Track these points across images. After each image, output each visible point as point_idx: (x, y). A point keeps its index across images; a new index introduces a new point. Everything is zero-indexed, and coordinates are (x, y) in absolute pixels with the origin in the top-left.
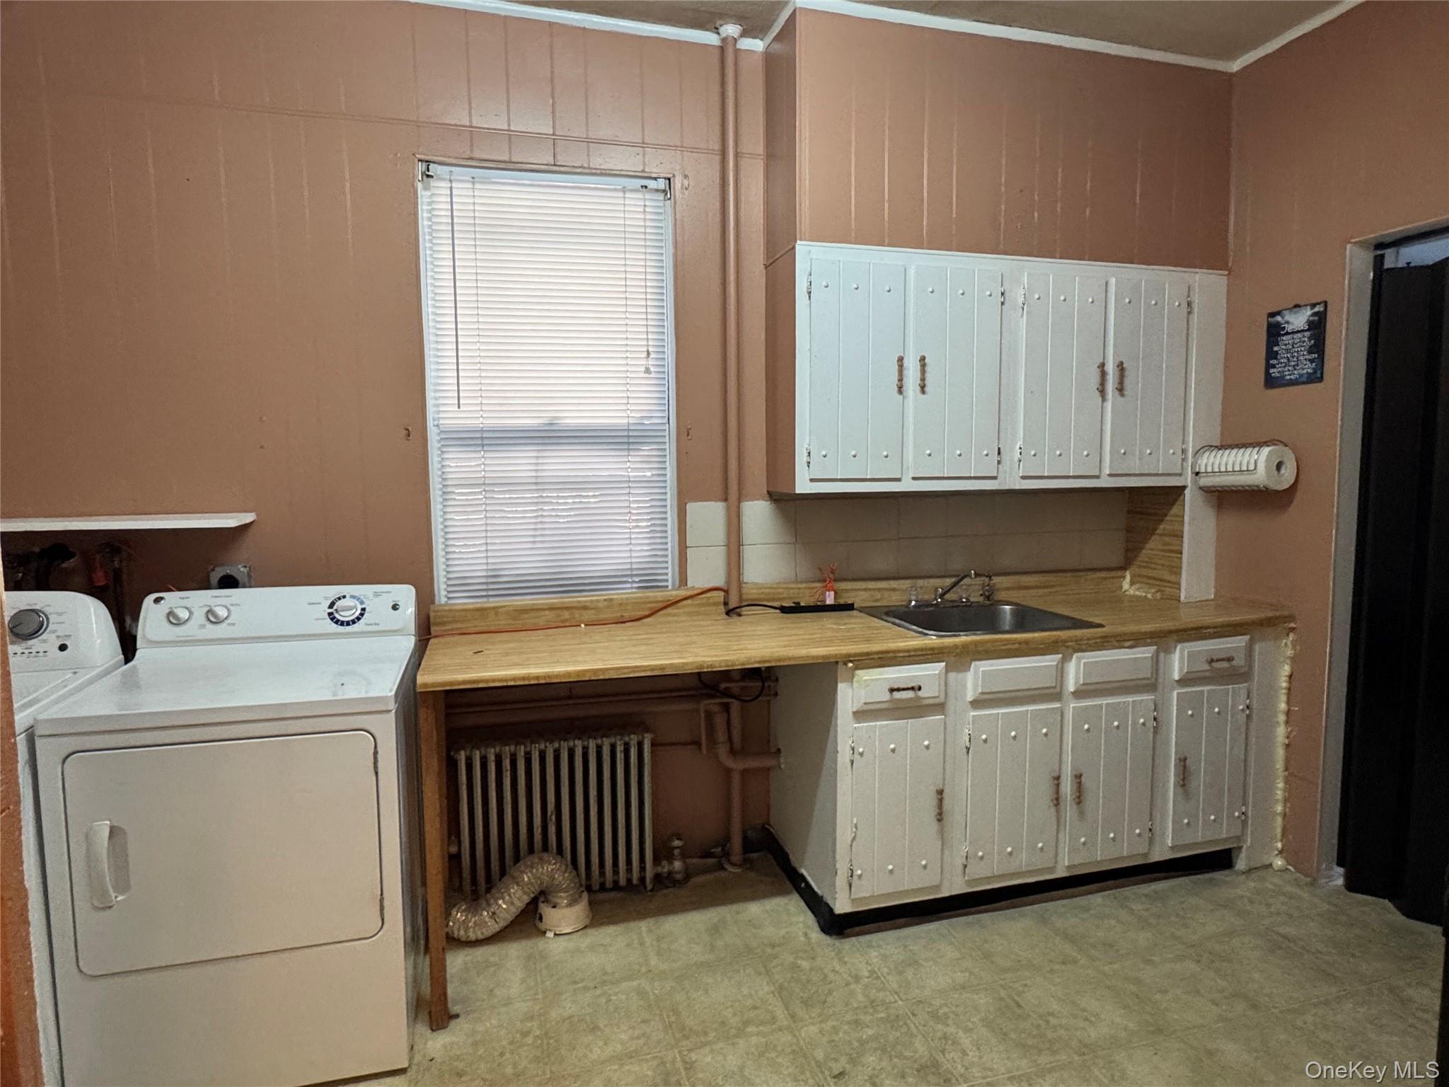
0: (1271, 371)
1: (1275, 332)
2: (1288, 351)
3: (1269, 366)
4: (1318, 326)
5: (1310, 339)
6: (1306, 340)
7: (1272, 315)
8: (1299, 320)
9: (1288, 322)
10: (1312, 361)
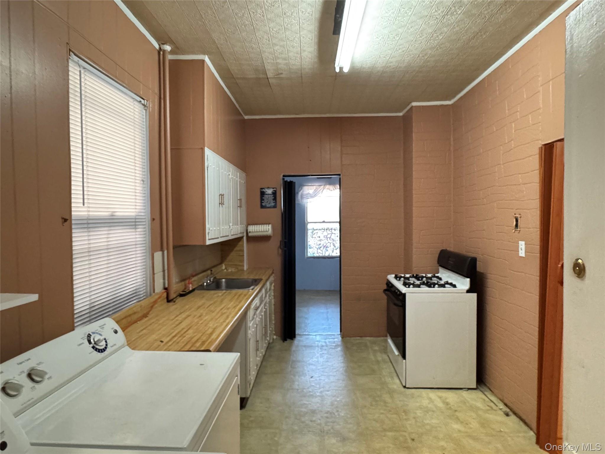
0: (263, 204)
1: (263, 194)
2: (267, 199)
3: (261, 203)
4: (274, 194)
5: (273, 197)
6: (272, 197)
7: (262, 189)
8: (270, 191)
9: (266, 191)
10: (274, 202)
